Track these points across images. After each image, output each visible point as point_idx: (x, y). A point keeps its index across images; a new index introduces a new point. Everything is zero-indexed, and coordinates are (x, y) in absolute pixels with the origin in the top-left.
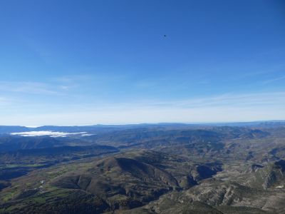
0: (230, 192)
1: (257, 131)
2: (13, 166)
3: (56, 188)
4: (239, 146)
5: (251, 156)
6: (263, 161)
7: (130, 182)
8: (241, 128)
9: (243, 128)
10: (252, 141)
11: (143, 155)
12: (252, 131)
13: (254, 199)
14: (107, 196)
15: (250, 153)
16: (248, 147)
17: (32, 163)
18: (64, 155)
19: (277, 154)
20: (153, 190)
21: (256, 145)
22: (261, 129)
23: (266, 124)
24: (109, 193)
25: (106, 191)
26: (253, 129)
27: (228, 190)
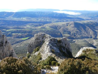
2: (48, 21)
3: (49, 27)
7: (74, 31)
11: (89, 23)
14: (63, 33)
17: (54, 20)
18: (64, 20)
20: (82, 36)
24: (64, 33)
25: (64, 32)
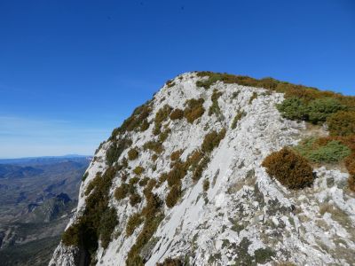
0: (10, 235)
1: (29, 168)
4: (7, 188)
5: (22, 197)
6: (37, 200)
8: (7, 165)
9: (10, 166)
10: (23, 180)
12: (22, 168)
13: (40, 233)
15: (22, 193)
16: (18, 188)
19: (53, 191)
21: (29, 184)
22: (33, 165)
23: (38, 160)
26: (23, 166)
27: (8, 233)
